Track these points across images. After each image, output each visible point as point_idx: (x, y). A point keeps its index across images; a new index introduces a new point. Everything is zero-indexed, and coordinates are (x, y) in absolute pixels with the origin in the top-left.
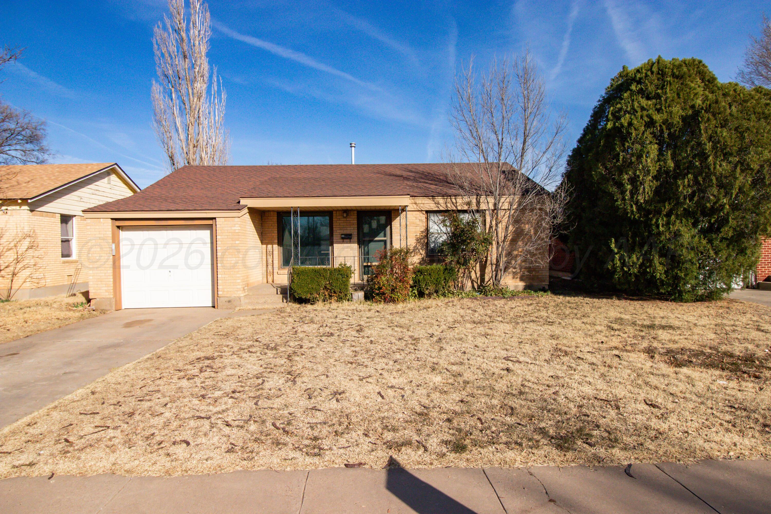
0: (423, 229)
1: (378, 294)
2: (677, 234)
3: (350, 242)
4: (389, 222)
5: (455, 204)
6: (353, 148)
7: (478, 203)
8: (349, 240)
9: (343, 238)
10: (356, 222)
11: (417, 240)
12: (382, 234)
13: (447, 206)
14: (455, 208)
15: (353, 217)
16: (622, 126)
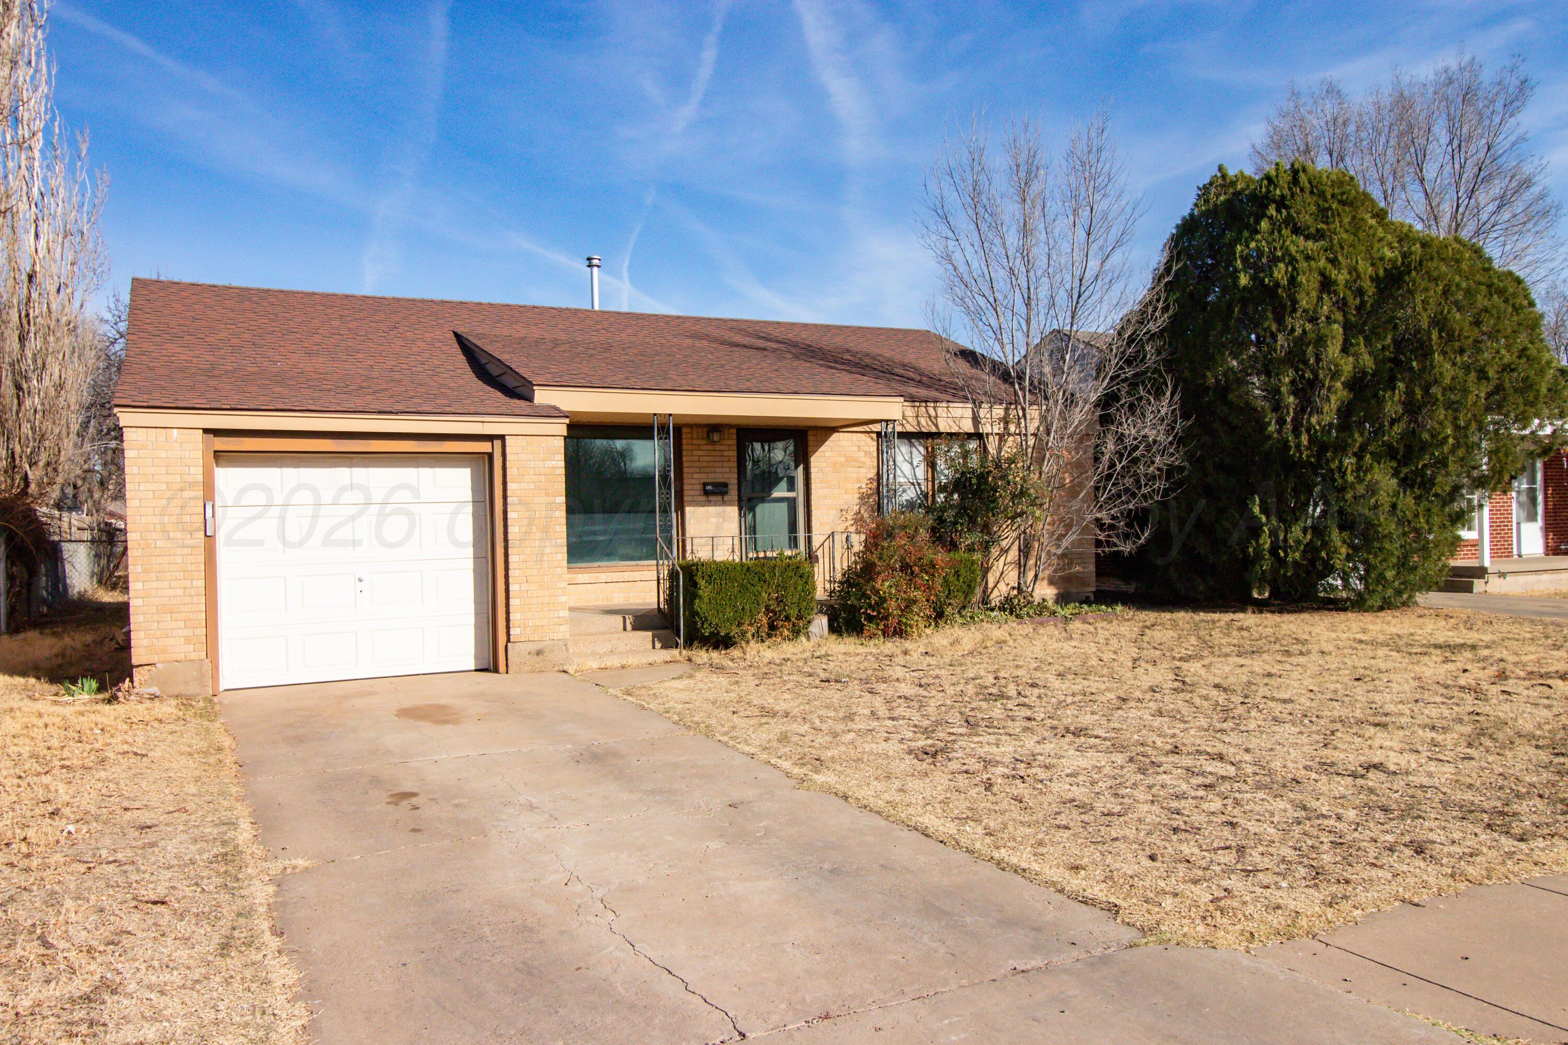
0: (872, 474)
1: (870, 619)
2: (1372, 490)
3: (724, 503)
4: (802, 457)
5: (934, 420)
6: (595, 269)
7: (976, 420)
8: (719, 498)
9: (706, 493)
10: (735, 453)
11: (862, 498)
12: (784, 484)
13: (919, 423)
14: (934, 430)
15: (729, 442)
16: (1277, 285)
